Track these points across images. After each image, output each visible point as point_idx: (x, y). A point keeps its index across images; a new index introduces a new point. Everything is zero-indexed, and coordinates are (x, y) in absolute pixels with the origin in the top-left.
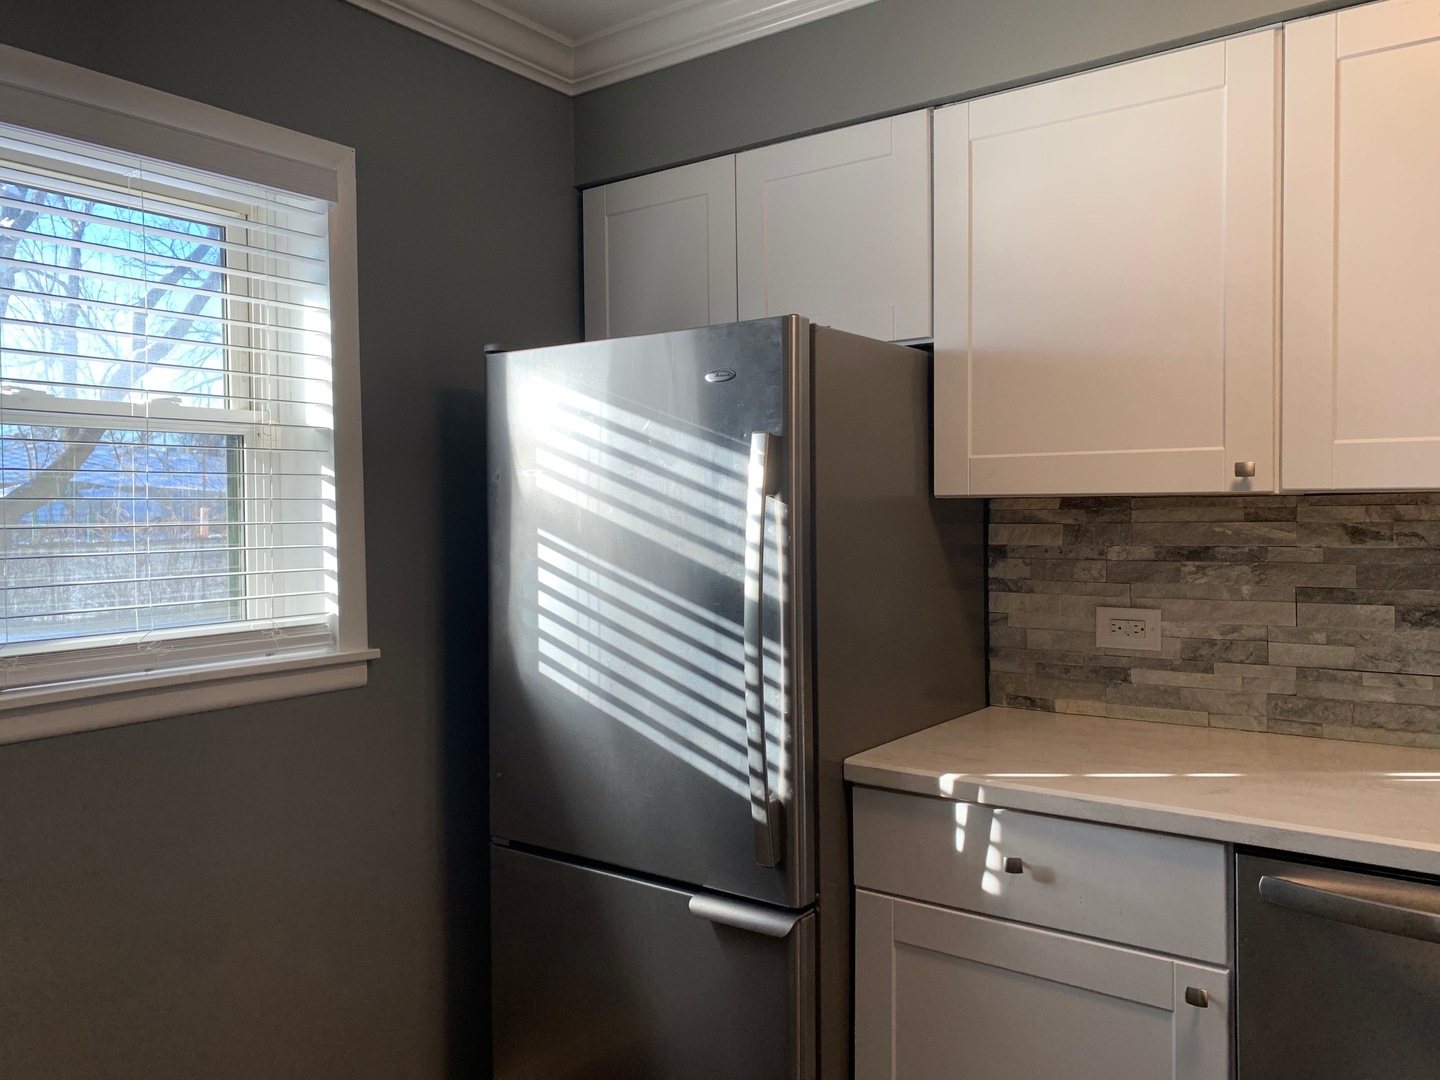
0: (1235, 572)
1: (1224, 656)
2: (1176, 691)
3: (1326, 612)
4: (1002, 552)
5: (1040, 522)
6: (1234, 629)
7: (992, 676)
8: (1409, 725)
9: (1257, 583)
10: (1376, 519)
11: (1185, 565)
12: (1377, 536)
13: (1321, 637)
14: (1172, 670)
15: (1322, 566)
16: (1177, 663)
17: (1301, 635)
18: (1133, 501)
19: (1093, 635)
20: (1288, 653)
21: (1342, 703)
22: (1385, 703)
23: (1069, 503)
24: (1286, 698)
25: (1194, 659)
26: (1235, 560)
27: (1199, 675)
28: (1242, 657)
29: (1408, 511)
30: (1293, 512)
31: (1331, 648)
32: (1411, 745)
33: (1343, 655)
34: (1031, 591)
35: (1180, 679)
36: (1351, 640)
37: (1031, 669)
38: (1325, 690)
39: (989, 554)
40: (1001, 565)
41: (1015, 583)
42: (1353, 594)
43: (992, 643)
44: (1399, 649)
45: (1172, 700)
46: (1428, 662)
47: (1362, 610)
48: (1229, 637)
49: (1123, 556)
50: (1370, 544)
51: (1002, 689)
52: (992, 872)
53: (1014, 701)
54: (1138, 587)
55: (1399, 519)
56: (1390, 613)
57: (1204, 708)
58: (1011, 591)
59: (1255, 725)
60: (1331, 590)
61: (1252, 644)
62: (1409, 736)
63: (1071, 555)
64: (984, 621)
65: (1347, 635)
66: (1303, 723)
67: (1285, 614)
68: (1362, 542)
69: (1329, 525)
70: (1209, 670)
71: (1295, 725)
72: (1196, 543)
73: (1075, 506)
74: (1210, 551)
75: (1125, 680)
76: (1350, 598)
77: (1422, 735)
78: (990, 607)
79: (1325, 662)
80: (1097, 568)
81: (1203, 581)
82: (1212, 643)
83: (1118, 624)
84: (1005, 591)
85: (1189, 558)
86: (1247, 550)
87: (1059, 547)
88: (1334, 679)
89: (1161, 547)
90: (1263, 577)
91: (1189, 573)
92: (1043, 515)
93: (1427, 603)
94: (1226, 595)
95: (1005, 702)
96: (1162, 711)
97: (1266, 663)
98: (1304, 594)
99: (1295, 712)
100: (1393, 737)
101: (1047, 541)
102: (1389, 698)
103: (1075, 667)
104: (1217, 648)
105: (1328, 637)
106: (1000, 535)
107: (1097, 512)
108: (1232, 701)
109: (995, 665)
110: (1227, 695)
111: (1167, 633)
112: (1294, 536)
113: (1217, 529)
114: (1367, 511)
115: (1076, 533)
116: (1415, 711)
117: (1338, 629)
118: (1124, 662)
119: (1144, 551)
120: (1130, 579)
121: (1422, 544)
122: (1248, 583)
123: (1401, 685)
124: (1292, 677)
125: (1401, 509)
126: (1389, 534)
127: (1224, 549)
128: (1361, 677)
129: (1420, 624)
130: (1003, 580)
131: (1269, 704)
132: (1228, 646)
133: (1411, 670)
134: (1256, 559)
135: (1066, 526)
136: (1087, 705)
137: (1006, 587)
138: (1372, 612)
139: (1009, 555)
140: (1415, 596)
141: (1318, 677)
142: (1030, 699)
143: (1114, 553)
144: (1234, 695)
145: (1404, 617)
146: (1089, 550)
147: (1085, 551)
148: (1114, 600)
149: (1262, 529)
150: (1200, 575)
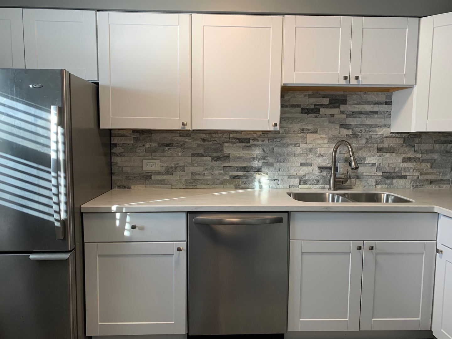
0: (177, 150)
1: (175, 170)
2: (164, 180)
3: (197, 159)
4: (115, 145)
5: (127, 137)
6: (177, 164)
7: (113, 180)
8: (214, 183)
9: (183, 152)
10: (208, 137)
11: (166, 148)
12: (208, 141)
13: (196, 165)
14: (163, 175)
15: (197, 148)
16: (164, 173)
17: (192, 165)
18: (152, 131)
19: (142, 167)
20: (189, 169)
21: (201, 180)
22: (209, 179)
23: (135, 131)
24: (189, 180)
25: (168, 172)
26: (177, 147)
27: (169, 176)
28: (179, 171)
29: (214, 135)
30: (190, 135)
31: (198, 167)
32: (215, 188)
33: (201, 169)
34: (124, 156)
35: (165, 177)
36: (202, 165)
37: (124, 178)
38: (197, 177)
39: (112, 146)
40: (115, 149)
41: (119, 154)
42: (203, 154)
43: (112, 171)
44: (212, 167)
45: (162, 183)
46: (218, 169)
47: (205, 158)
48: (176, 166)
49: (150, 146)
50: (207, 143)
51: (116, 184)
52: (127, 230)
53: (119, 187)
54: (154, 154)
55: (212, 137)
56: (210, 158)
57: (170, 184)
58: (118, 156)
59: (182, 187)
60: (199, 153)
61: (181, 167)
62: (214, 186)
63: (135, 146)
64: (111, 165)
65: (202, 164)
66: (193, 185)
67: (189, 159)
68: (205, 142)
69: (198, 138)
70: (172, 174)
71: (191, 186)
72: (168, 143)
73: (136, 132)
74: (172, 145)
75: (150, 179)
76: (202, 155)
77: (216, 185)
78: (112, 161)
79: (197, 171)
80: (143, 149)
81: (170, 152)
82: (172, 167)
83: (149, 164)
84: (116, 156)
85: (166, 146)
86: (180, 144)
87: (132, 144)
88: (199, 174)
89: (160, 144)
90: (184, 151)
91: (166, 150)
92: (127, 135)
93: (217, 156)
94: (175, 155)
95: (116, 187)
96: (160, 186)
97: (185, 172)
98: (193, 155)
99: (191, 183)
100: (211, 186)
101: (129, 142)
102: (210, 178)
103: (137, 176)
104: (173, 169)
105: (198, 165)
106: (115, 140)
107: (142, 134)
108: (177, 182)
109: (113, 177)
110: (176, 180)
111: (161, 166)
112: (191, 141)
113: (173, 139)
114: (206, 135)
115: (137, 140)
116: (215, 180)
117: (200, 162)
118: (150, 174)
119: (155, 145)
120: (151, 152)
121: (217, 143)
122: (180, 152)
123: (212, 175)
124: (190, 175)
125: (212, 134)
126: (210, 140)
127: (175, 144)
128: (205, 174)
129: (216, 161)
130: (116, 153)
131: (185, 182)
132: (176, 168)
133: (214, 171)
134: (182, 146)
135: (134, 138)
136: (140, 186)
137: (117, 155)
138: (207, 158)
139: (118, 146)
140: (215, 154)
141: (196, 174)
142: (124, 186)
143: (147, 145)
144: (177, 180)
145: (213, 159)
146: (140, 144)
147: (139, 145)
148: (147, 158)
149: (184, 139)
150: (169, 151)
